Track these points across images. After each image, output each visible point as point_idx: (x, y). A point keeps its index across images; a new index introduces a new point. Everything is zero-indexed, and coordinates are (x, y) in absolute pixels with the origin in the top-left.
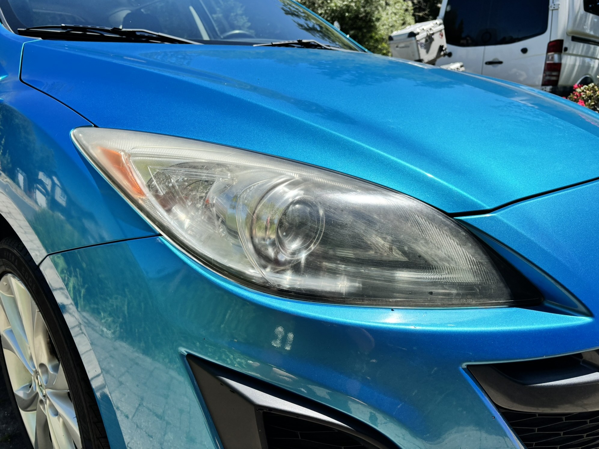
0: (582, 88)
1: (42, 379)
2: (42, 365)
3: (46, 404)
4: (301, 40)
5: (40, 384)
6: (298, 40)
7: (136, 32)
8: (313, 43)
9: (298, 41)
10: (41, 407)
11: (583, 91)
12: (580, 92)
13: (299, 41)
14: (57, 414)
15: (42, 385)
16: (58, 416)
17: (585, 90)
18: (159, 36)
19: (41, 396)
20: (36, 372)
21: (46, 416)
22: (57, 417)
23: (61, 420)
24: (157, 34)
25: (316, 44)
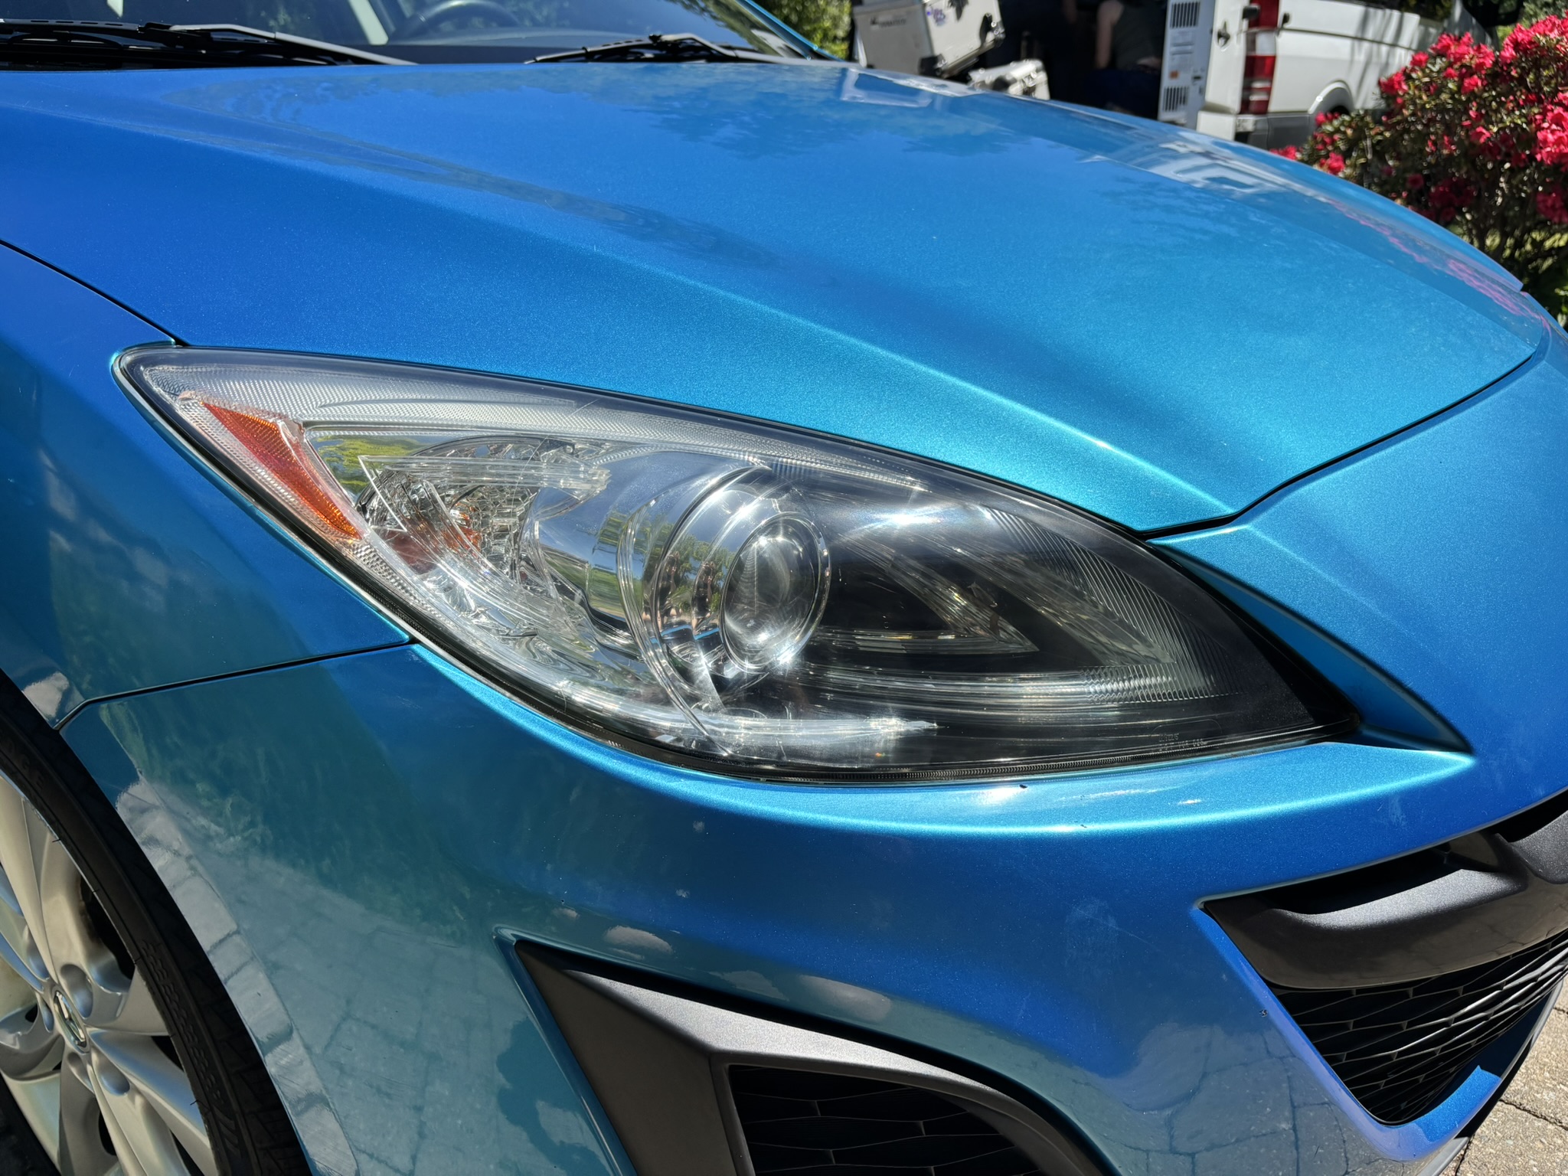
0: (1336, 123)
1: (71, 1001)
2: (68, 969)
3: (91, 1064)
4: (658, 34)
5: (66, 1016)
6: (651, 35)
7: (212, 33)
8: (689, 41)
9: (651, 38)
10: (74, 1070)
11: (1337, 131)
12: (1331, 134)
13: (654, 38)
14: (124, 1087)
15: (73, 1017)
16: (130, 1091)
17: (1342, 129)
18: (276, 40)
19: (70, 1045)
20: (53, 986)
21: (95, 1095)
22: (126, 1095)
23: (138, 1100)
24: (271, 35)
25: (697, 44)
